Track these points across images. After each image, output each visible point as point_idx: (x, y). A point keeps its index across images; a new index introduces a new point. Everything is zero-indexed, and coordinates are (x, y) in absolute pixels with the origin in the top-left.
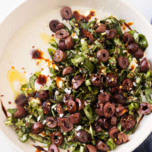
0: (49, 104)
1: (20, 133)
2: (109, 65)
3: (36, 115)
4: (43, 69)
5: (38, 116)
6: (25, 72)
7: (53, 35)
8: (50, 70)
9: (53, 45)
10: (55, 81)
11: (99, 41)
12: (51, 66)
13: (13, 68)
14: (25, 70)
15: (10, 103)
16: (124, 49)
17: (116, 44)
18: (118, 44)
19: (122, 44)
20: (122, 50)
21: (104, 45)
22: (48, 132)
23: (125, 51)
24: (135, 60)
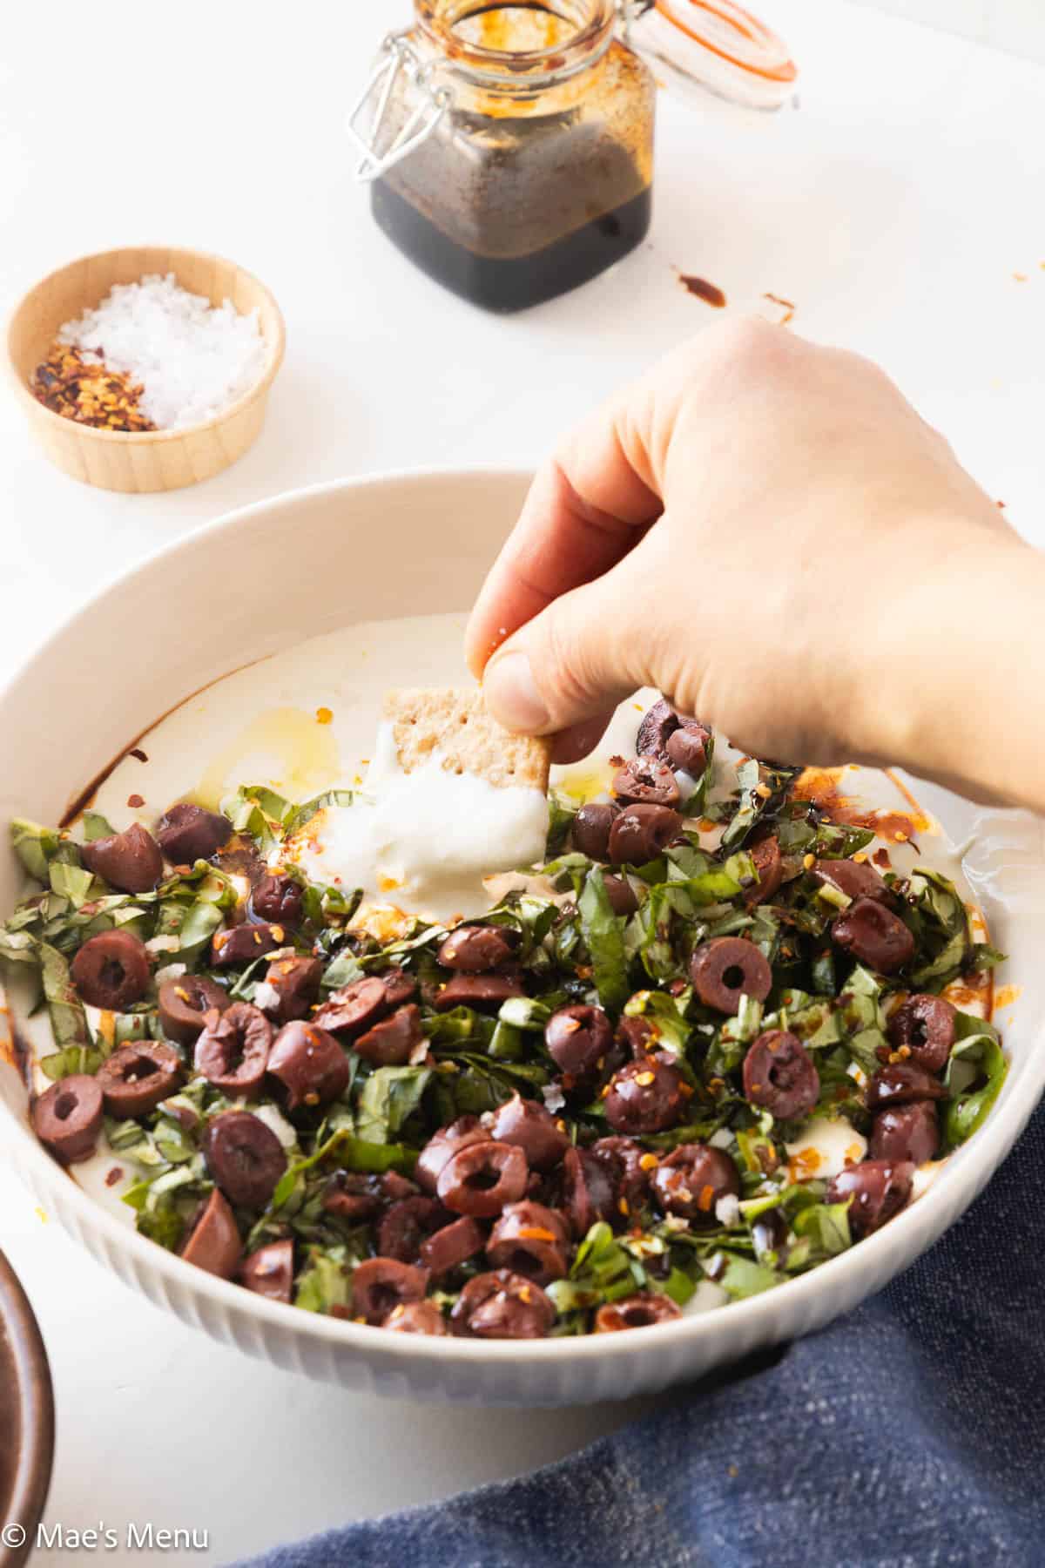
2: (709, 1030)
5: (177, 930)
11: (780, 916)
13: (325, 715)
15: (136, 802)
16: (861, 1060)
17: (847, 990)
18: (851, 996)
19: (874, 1024)
20: (844, 1049)
21: (790, 954)
22: (136, 1025)
23: (859, 1074)
24: (854, 1147)
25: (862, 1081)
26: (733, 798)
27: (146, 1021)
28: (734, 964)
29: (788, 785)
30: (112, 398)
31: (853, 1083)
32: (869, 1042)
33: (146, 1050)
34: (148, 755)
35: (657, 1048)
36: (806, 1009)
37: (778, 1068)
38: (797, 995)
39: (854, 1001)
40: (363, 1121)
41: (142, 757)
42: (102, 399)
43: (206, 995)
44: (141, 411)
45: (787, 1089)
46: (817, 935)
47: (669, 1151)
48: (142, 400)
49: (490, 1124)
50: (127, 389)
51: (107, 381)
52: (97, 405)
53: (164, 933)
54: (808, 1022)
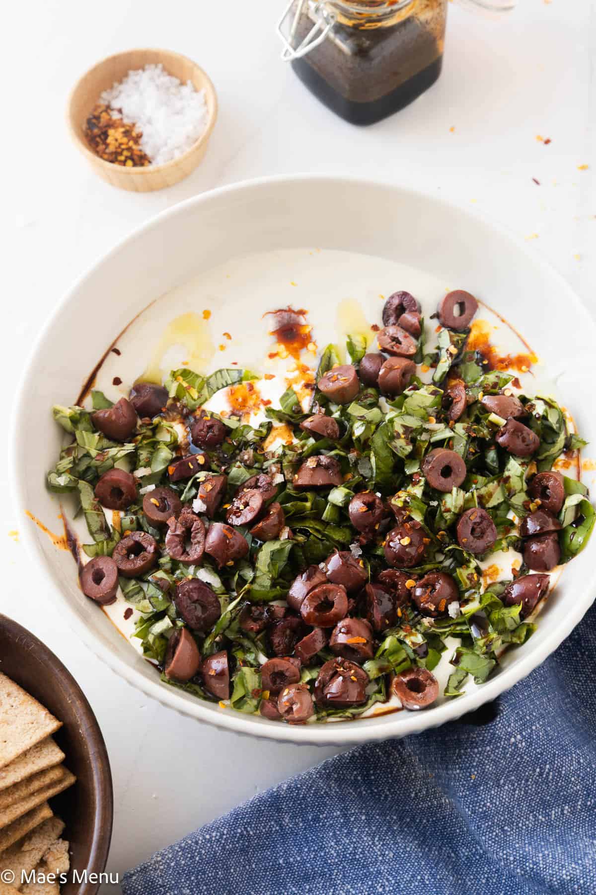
0: (201, 460)
1: (66, 463)
2: (435, 503)
3: (144, 455)
4: (270, 377)
5: (148, 464)
6: (222, 348)
7: (375, 328)
8: (286, 395)
9: (351, 348)
10: (270, 427)
11: (468, 430)
12: (298, 387)
13: (207, 314)
14: (229, 342)
15: (117, 381)
16: (516, 509)
17: (506, 474)
18: (509, 477)
19: (522, 490)
20: (507, 505)
21: (474, 451)
22: (132, 522)
23: (514, 517)
24: (516, 561)
25: (517, 521)
26: (436, 351)
27: (138, 519)
28: (447, 464)
29: (464, 342)
30: (125, 140)
31: (512, 524)
32: (519, 499)
33: (138, 536)
34: (121, 351)
35: (410, 519)
36: (486, 485)
37: (475, 526)
38: (480, 479)
39: (511, 480)
40: (258, 574)
41: (118, 352)
42: (120, 141)
43: (168, 499)
44: (140, 147)
45: (479, 538)
46: (487, 439)
47: (421, 577)
48: (141, 141)
49: (325, 570)
50: (134, 134)
51: (122, 130)
52: (117, 144)
53: (141, 466)
54: (487, 493)
